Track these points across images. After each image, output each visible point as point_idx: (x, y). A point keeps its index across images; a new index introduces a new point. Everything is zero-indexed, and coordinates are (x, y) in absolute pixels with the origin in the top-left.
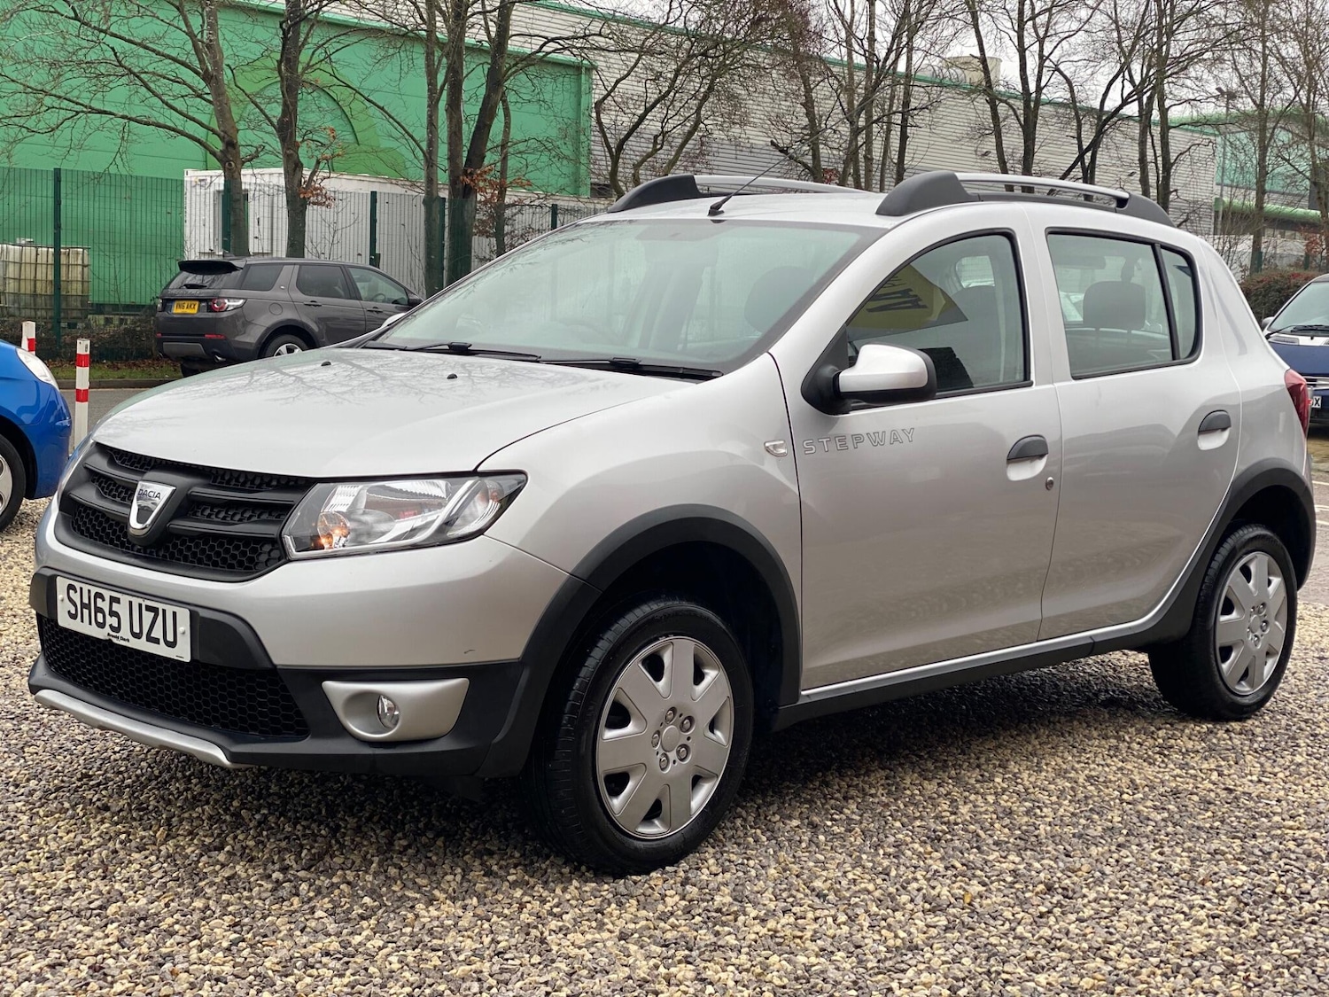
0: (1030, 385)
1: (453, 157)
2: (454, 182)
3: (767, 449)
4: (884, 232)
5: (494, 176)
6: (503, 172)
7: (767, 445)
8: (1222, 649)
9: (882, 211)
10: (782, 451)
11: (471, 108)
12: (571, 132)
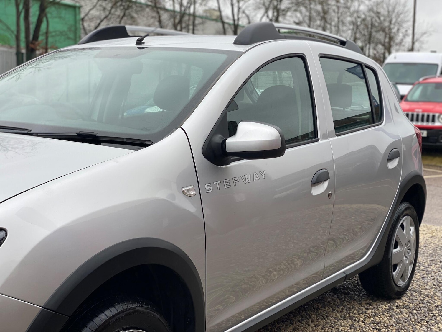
0: (318, 140)
1: (27, 36)
2: (27, 47)
3: (184, 193)
4: (241, 54)
5: (43, 44)
6: (47, 43)
7: (183, 189)
8: (394, 265)
9: (236, 43)
10: (193, 193)
11: (33, 19)
12: (73, 29)
